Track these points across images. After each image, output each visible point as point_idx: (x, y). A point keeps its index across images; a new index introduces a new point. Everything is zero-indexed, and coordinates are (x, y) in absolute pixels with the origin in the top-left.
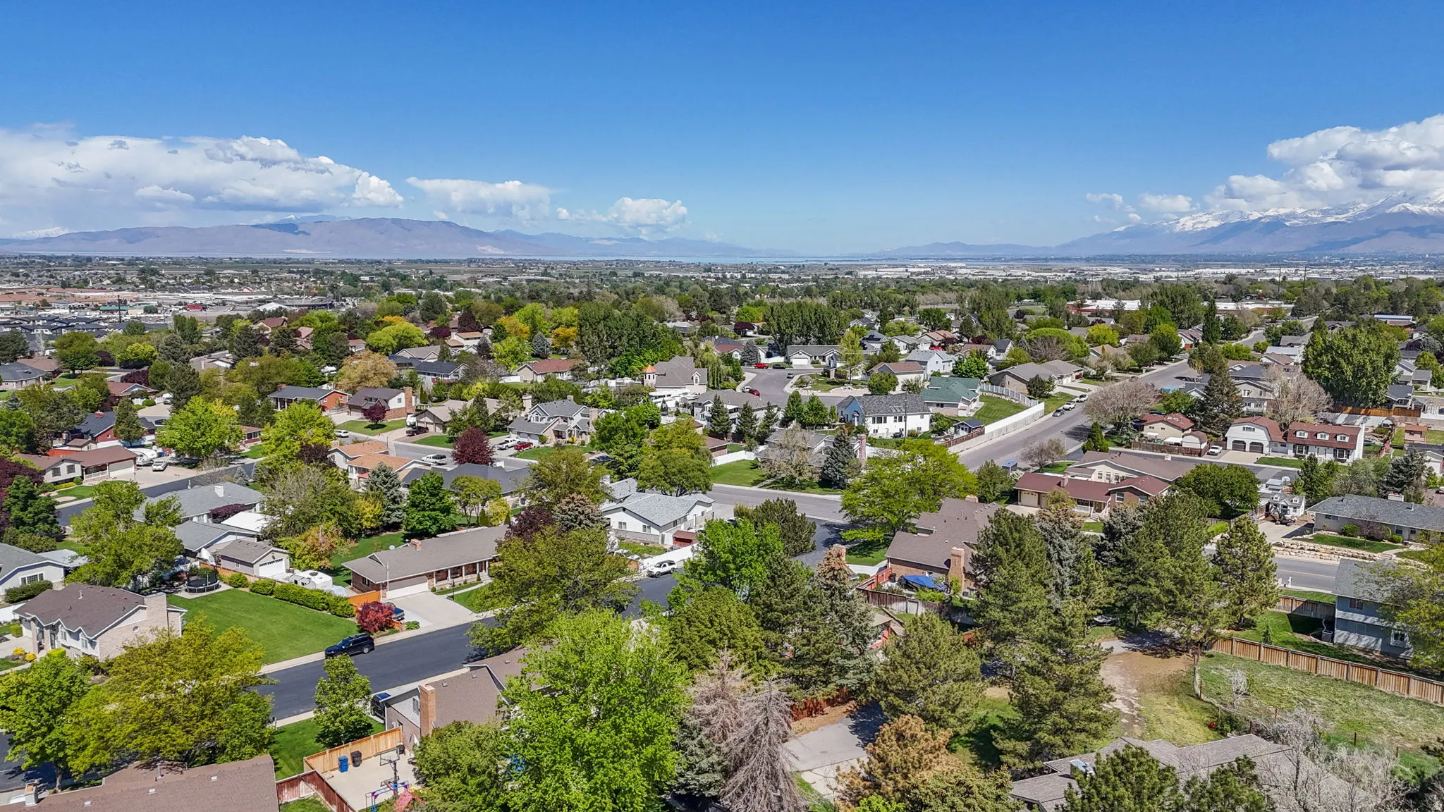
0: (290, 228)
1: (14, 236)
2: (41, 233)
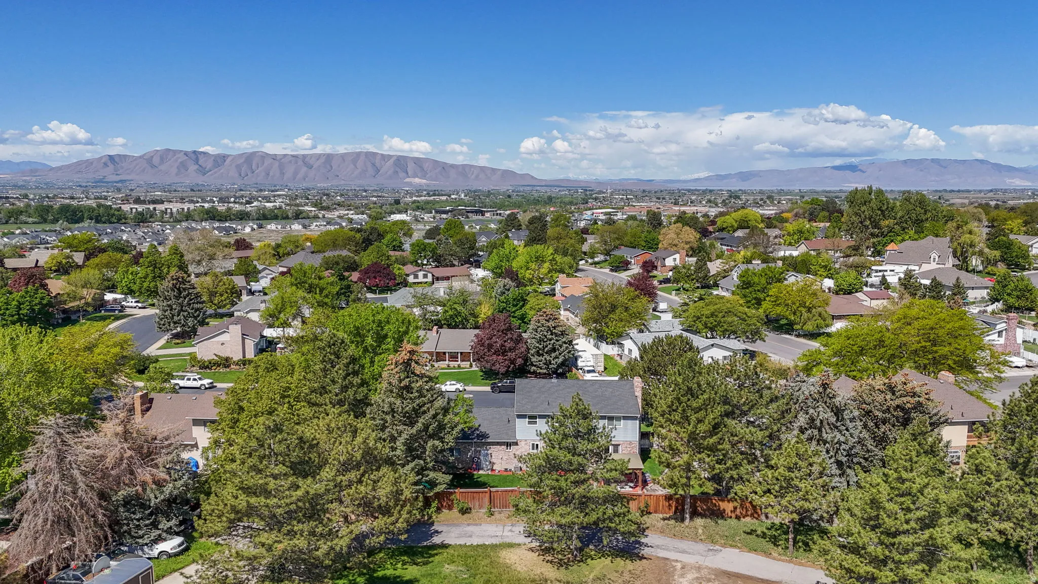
0: (852, 168)
1: (681, 179)
2: (696, 176)
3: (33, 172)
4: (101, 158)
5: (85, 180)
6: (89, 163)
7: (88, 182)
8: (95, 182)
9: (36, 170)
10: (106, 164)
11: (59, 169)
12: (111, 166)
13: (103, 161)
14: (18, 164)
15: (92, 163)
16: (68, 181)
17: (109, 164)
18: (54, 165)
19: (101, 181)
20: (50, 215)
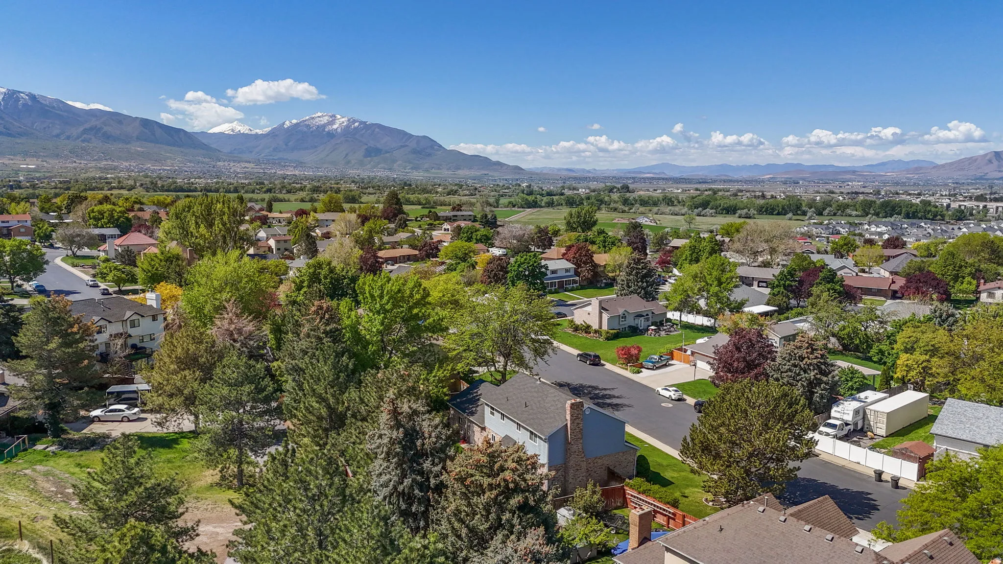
3: (917, 170)
4: (986, 155)
5: (966, 178)
6: (972, 160)
7: (968, 179)
8: (975, 179)
9: (921, 168)
10: (990, 161)
11: (943, 166)
12: (996, 163)
13: (988, 158)
14: (908, 162)
15: (976, 160)
16: (949, 178)
17: (994, 160)
18: (940, 162)
19: (981, 178)
20: (872, 209)
